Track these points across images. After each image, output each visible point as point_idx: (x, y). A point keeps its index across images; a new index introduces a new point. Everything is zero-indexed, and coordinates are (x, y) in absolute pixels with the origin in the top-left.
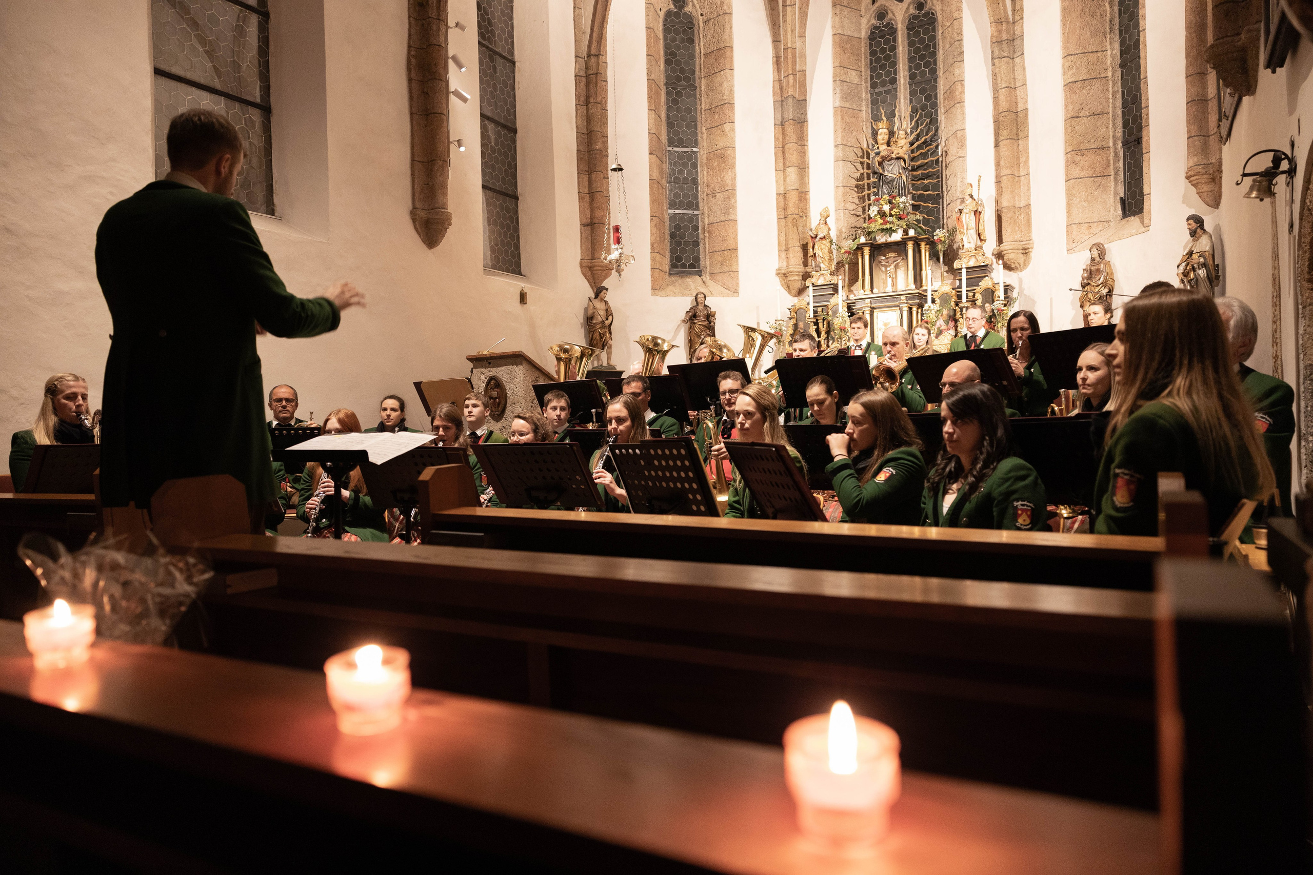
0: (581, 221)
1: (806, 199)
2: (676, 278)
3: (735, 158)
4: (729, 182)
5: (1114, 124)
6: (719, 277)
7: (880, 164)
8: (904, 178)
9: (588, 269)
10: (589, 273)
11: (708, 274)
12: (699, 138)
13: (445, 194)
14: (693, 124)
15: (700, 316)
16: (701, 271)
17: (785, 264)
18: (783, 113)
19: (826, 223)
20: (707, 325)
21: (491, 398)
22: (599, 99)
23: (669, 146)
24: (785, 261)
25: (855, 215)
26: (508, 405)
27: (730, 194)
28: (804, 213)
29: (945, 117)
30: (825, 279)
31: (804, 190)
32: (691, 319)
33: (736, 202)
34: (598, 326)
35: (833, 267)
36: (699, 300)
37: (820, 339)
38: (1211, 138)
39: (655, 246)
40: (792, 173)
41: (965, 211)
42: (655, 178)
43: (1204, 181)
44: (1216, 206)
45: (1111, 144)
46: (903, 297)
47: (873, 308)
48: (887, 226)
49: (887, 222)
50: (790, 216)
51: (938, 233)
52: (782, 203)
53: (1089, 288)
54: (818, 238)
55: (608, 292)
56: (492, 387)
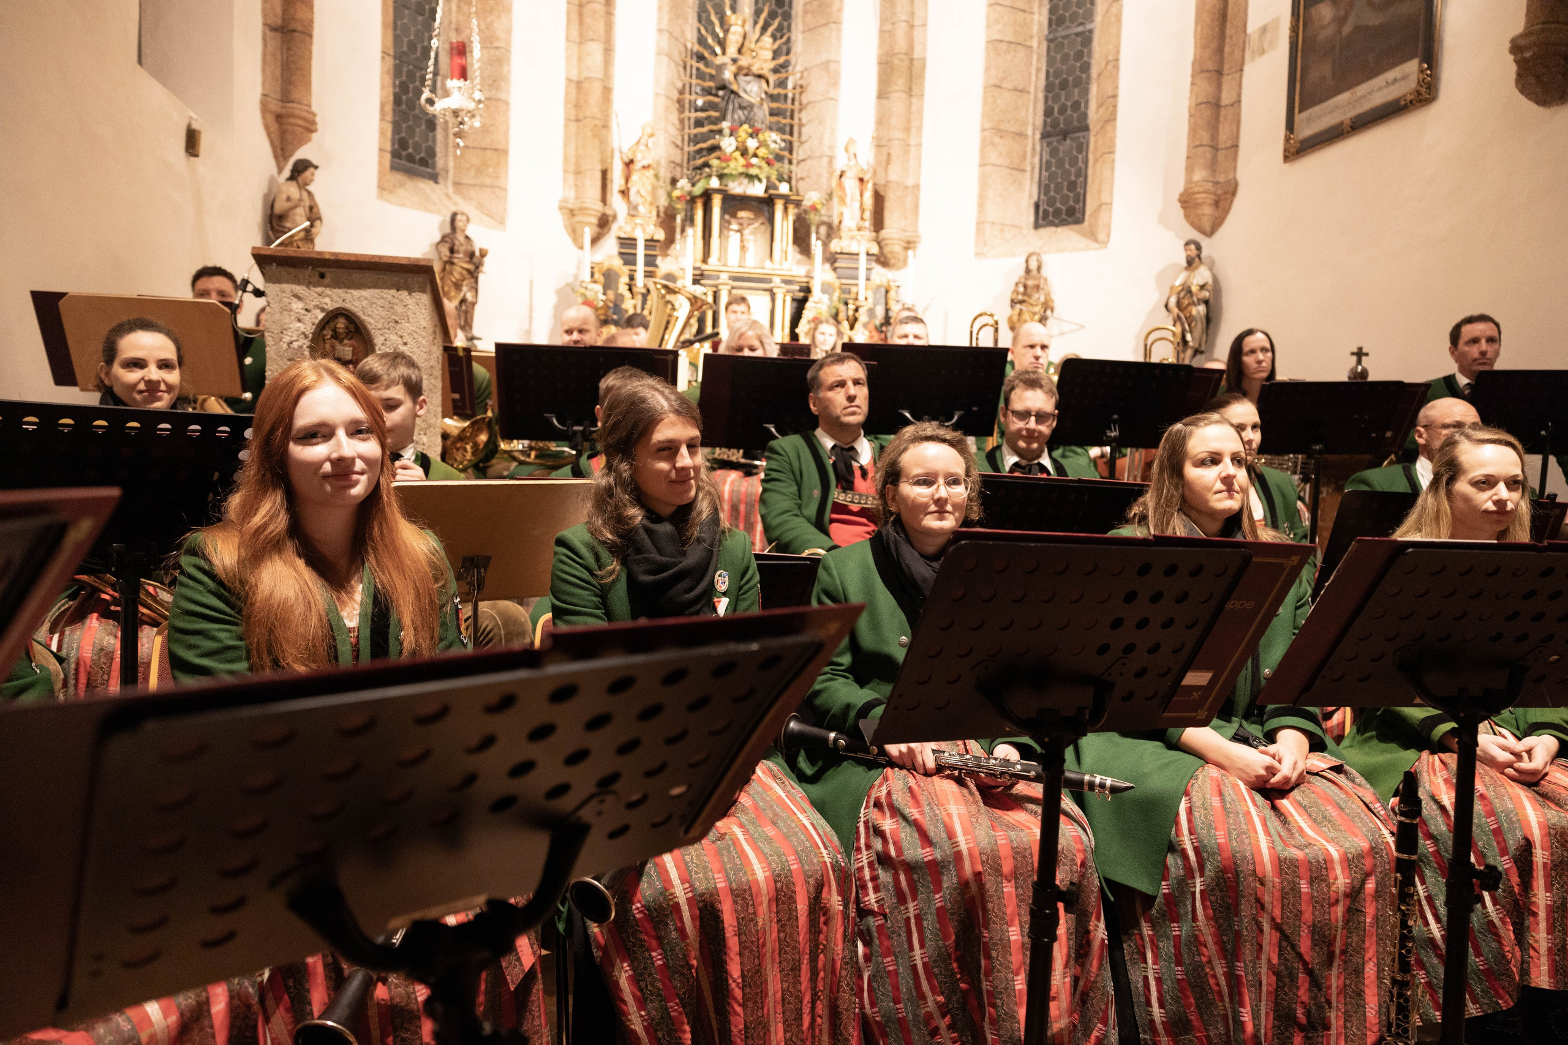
2: (402, 177)
4: (499, 33)
5: (1035, 109)
6: (473, 190)
7: (736, 76)
8: (766, 107)
9: (273, 118)
10: (274, 127)
11: (450, 181)
15: (458, 252)
16: (438, 176)
17: (573, 194)
20: (475, 271)
24: (573, 189)
27: (501, 55)
28: (605, 120)
29: (804, 38)
30: (644, 231)
32: (448, 254)
33: (509, 72)
36: (459, 224)
38: (1220, 153)
40: (595, 50)
41: (848, 174)
43: (1209, 201)
44: (1210, 233)
45: (1030, 132)
46: (777, 281)
47: (733, 288)
48: (753, 171)
49: (752, 166)
50: (589, 120)
51: (812, 197)
52: (573, 96)
53: (1024, 307)
54: (637, 165)
55: (317, 172)
56: (335, 336)
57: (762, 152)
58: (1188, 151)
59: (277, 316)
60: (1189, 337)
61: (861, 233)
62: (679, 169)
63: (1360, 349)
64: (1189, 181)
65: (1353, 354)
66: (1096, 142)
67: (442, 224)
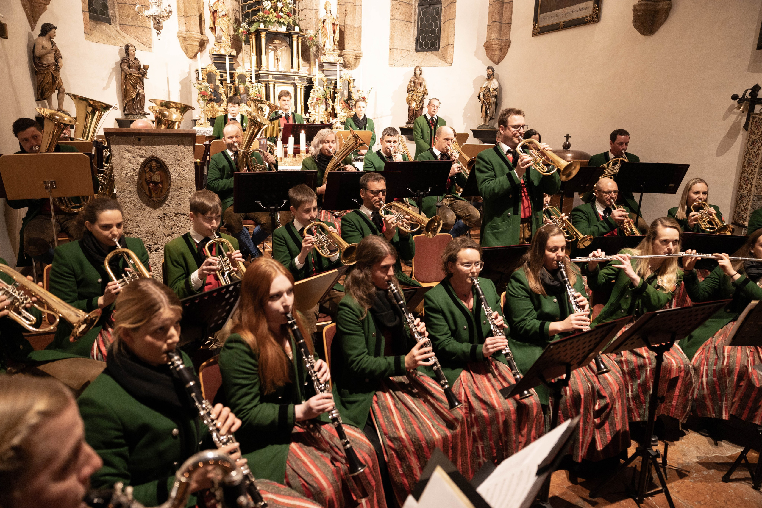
2: (93, 23)
9: (27, 0)
10: (28, 4)
11: (118, 23)
15: (133, 68)
16: (110, 20)
17: (184, 29)
20: (141, 78)
21: (151, 182)
24: (184, 26)
26: (171, 190)
30: (225, 50)
34: (51, 69)
35: (230, 41)
36: (131, 52)
38: (503, 25)
41: (327, 21)
43: (498, 49)
44: (497, 63)
45: (413, 3)
46: (297, 78)
47: (275, 82)
48: (281, 20)
49: (281, 17)
51: (310, 33)
53: (414, 92)
54: (220, 14)
55: (56, 31)
56: (151, 170)
57: (285, 9)
58: (488, 22)
59: (119, 161)
60: (488, 112)
61: (335, 52)
62: (238, 13)
63: (568, 134)
64: (489, 37)
65: (565, 137)
66: (445, 12)
67: (120, 50)
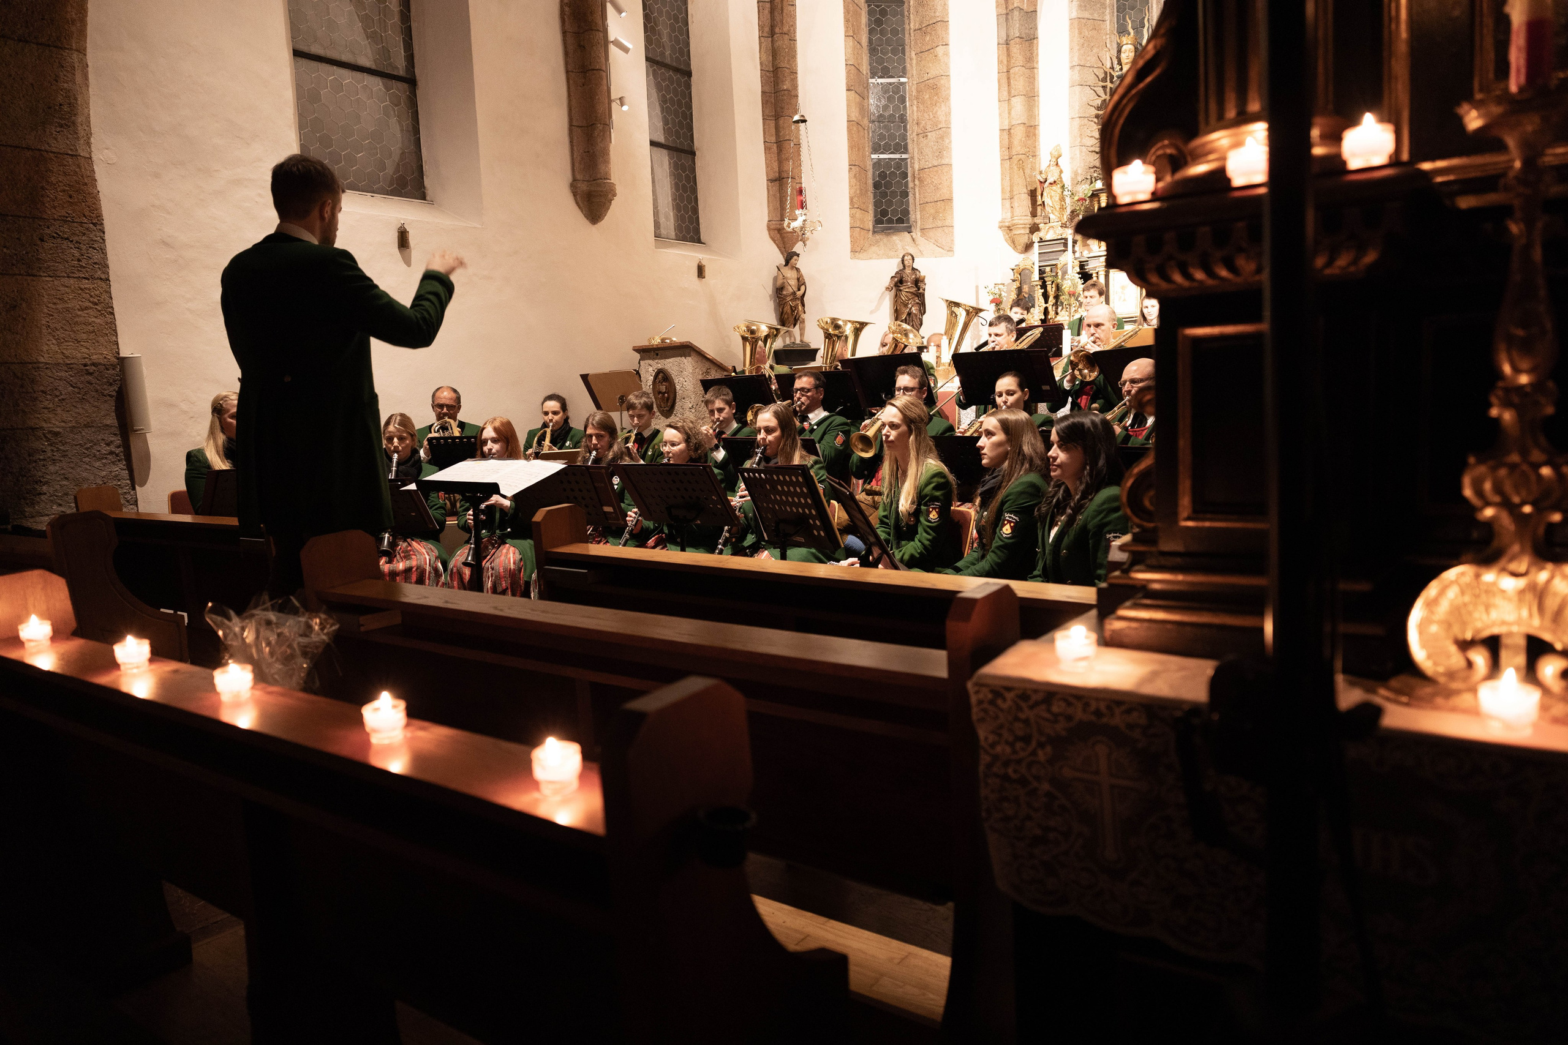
0: (767, 175)
1: (1035, 135)
2: (881, 236)
3: (949, 88)
4: (942, 118)
6: (931, 234)
9: (776, 232)
10: (778, 235)
11: (918, 229)
12: (908, 65)
13: (607, 162)
14: (900, 49)
15: (907, 282)
16: (910, 227)
17: (1009, 215)
18: (1007, 29)
19: (1057, 164)
20: (915, 293)
21: (660, 392)
22: (785, 29)
23: (873, 78)
24: (1009, 211)
25: (1095, 152)
26: (677, 400)
27: (943, 132)
28: (1032, 153)
30: (1055, 232)
31: (1032, 124)
32: (896, 285)
33: (950, 142)
34: (789, 299)
35: (1065, 217)
36: (906, 263)
37: (1047, 305)
39: (854, 201)
40: (1018, 103)
42: (854, 119)
50: (1015, 156)
52: (1006, 142)
54: (1047, 183)
55: (800, 257)
56: (660, 381)
